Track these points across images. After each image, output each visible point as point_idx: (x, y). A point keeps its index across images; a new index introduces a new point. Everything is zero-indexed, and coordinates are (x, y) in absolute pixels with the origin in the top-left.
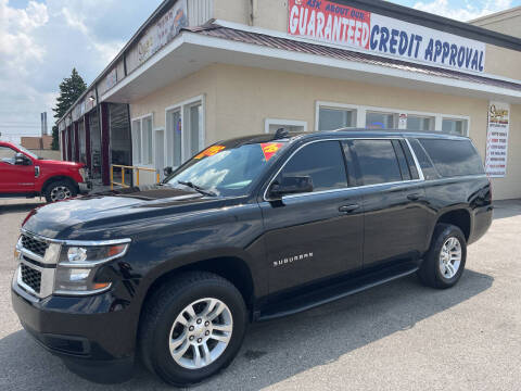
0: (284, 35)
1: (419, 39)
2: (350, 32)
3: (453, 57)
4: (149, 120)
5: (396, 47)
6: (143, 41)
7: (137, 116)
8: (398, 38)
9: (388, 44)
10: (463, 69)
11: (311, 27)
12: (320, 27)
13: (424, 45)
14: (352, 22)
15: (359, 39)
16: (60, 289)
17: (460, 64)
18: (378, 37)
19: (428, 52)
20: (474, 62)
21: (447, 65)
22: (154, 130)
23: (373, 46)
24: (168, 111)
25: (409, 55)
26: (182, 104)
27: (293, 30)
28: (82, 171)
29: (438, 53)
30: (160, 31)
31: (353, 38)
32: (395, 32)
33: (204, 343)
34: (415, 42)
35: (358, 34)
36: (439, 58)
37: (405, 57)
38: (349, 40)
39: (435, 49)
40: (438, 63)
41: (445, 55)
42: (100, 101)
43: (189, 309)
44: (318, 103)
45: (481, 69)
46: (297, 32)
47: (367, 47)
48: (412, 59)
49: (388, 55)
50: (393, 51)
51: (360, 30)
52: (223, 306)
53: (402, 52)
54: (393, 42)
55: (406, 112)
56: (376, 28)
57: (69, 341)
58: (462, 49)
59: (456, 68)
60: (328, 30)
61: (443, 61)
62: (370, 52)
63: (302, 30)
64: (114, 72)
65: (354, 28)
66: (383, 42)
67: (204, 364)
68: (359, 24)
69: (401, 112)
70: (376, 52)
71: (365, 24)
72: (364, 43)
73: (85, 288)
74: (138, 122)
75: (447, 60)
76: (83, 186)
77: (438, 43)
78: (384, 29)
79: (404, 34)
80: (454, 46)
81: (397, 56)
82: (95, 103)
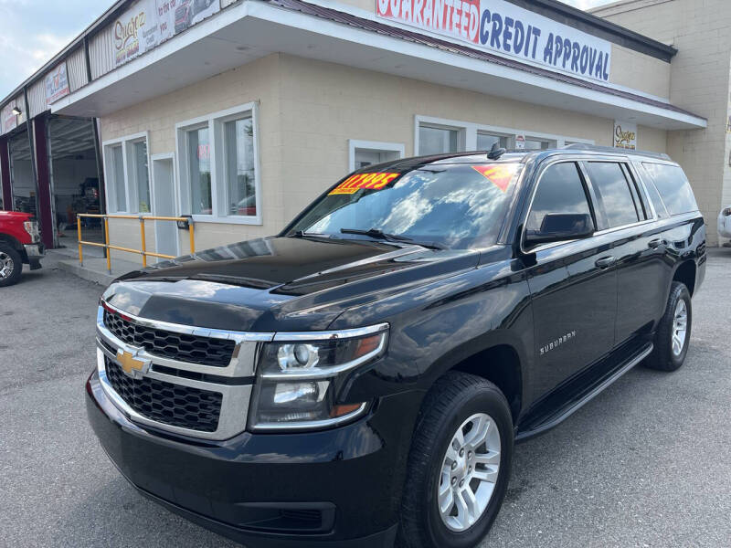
0: (372, 17)
1: (537, 32)
2: (456, 18)
3: (575, 59)
4: (139, 145)
5: (511, 42)
8: (512, 30)
9: (501, 38)
10: (586, 77)
11: (407, 6)
13: (543, 42)
15: (467, 28)
17: (583, 70)
18: (488, 27)
19: (548, 52)
20: (599, 68)
21: (568, 70)
22: (152, 159)
23: (484, 41)
24: (182, 129)
25: (526, 54)
26: (211, 117)
27: (383, 9)
28: (28, 225)
29: (558, 53)
31: (459, 26)
32: (509, 22)
34: (532, 37)
35: (464, 22)
36: (560, 60)
37: (520, 58)
38: (455, 29)
39: (557, 47)
40: (557, 68)
41: (567, 56)
42: (33, 115)
44: (418, 118)
45: (606, 76)
46: (389, 12)
47: (476, 40)
48: (528, 60)
49: (501, 52)
50: (507, 47)
51: (468, 15)
53: (517, 49)
54: (508, 36)
55: (524, 133)
56: (487, 13)
58: (585, 49)
59: (578, 75)
60: (428, 13)
61: (564, 66)
62: (479, 47)
63: (395, 11)
64: (62, 68)
65: (460, 12)
66: (496, 33)
68: (466, 7)
69: (518, 133)
70: (486, 48)
71: (473, 6)
72: (473, 34)
74: (117, 148)
75: (569, 63)
76: (32, 250)
77: (559, 39)
78: (497, 17)
79: (519, 25)
80: (576, 45)
81: (511, 55)
82: (22, 119)
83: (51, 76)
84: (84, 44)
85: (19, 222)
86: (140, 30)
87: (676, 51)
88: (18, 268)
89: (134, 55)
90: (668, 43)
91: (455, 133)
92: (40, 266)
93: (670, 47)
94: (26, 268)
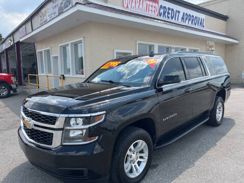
0: (121, 8)
1: (179, 12)
2: (150, 8)
3: (192, 21)
4: (48, 51)
5: (170, 16)
6: (43, 11)
7: (40, 49)
8: (170, 12)
9: (166, 14)
10: (196, 27)
11: (133, 4)
12: (137, 5)
13: (181, 15)
14: (151, 3)
15: (154, 12)
16: (65, 142)
17: (195, 24)
18: (162, 11)
19: (183, 18)
20: (201, 24)
21: (190, 24)
22: (52, 56)
23: (160, 16)
24: (60, 46)
25: (175, 19)
26: (69, 43)
27: (125, 6)
28: (12, 78)
29: (186, 19)
30: (54, 5)
31: (151, 11)
32: (169, 9)
33: (136, 164)
34: (177, 14)
35: (153, 9)
36: (187, 21)
37: (173, 21)
38: (150, 12)
39: (186, 17)
40: (186, 24)
41: (189, 20)
42: (15, 42)
43: (132, 147)
44: (138, 42)
45: (203, 26)
46: (127, 7)
47: (157, 15)
48: (176, 22)
49: (166, 19)
50: (168, 17)
51: (155, 7)
52: (145, 144)
53: (172, 18)
54: (169, 13)
55: (174, 46)
56: (161, 6)
57: (71, 171)
58: (196, 17)
59: (194, 26)
60: (141, 7)
61: (188, 23)
62: (159, 17)
63: (129, 6)
64: (24, 27)
65: (152, 6)
66: (164, 13)
67: (137, 175)
68: (154, 4)
69: (172, 46)
70: (161, 18)
71: (156, 4)
72: (156, 13)
73: (81, 140)
74: (41, 53)
75: (190, 22)
76: (14, 86)
77: (187, 14)
78: (165, 7)
79: (173, 10)
80: (193, 16)
81: (170, 20)
82: (12, 43)
83: (21, 29)
84: (31, 18)
85: (10, 77)
86: (47, 14)
87: (228, 17)
88: (9, 92)
89: (46, 22)
90: (225, 15)
91: (151, 47)
92: (16, 91)
93: (226, 16)
94: (12, 92)
